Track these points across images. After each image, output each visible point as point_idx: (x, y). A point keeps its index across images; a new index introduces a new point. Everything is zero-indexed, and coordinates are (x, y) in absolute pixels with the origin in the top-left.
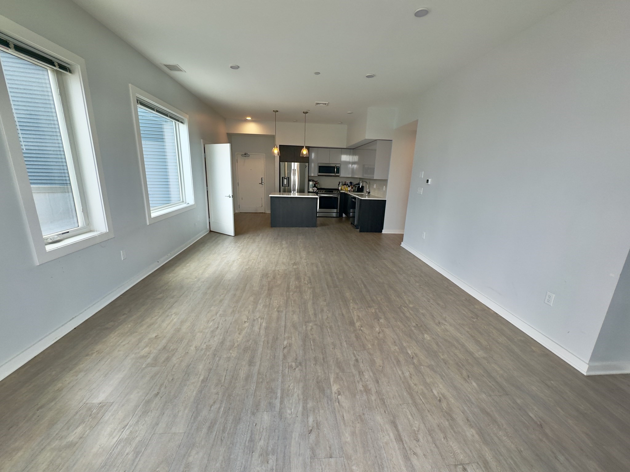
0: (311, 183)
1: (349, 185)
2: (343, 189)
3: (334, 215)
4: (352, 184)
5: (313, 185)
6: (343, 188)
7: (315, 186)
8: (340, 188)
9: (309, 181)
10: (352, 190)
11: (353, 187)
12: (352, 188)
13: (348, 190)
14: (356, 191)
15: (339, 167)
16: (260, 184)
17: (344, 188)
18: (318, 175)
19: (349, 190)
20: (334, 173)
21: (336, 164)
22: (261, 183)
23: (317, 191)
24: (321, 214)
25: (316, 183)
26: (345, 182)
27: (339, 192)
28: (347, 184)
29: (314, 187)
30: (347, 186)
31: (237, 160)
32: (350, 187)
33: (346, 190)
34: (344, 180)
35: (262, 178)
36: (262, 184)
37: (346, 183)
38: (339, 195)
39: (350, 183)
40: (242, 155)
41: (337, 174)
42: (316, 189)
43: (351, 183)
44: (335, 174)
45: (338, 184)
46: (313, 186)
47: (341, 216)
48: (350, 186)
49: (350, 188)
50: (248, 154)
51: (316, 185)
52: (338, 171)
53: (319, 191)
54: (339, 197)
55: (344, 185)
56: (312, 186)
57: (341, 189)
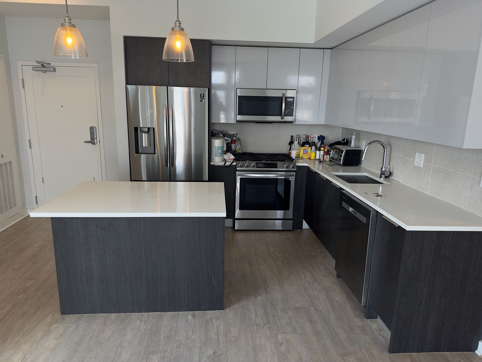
0: (217, 143)
1: (319, 145)
2: (301, 155)
3: (278, 224)
4: (325, 141)
5: (223, 147)
6: (302, 152)
7: (229, 150)
8: (294, 154)
9: (212, 135)
10: (327, 158)
11: (328, 151)
12: (328, 153)
13: (316, 159)
14: (342, 162)
15: (293, 98)
16: (89, 142)
17: (306, 152)
18: (239, 122)
19: (317, 157)
20: (281, 115)
21: (284, 92)
22: (92, 141)
23: (234, 164)
24: (245, 225)
25: (232, 141)
26: (307, 137)
27: (293, 167)
28: (314, 144)
29: (225, 152)
30: (314, 148)
31: (23, 80)
32: (319, 150)
33: (309, 158)
34: (303, 133)
35: (92, 128)
36: (94, 144)
37: (310, 140)
38: (294, 173)
39: (319, 138)
40: (35, 69)
41: (288, 118)
42: (232, 157)
43: (321, 138)
44: (282, 118)
45: (289, 140)
46: (225, 148)
47: (298, 226)
48: (320, 147)
49: (322, 153)
50: (53, 64)
51: (233, 146)
52: (290, 112)
53: (241, 163)
54: (292, 179)
55: (303, 145)
56: (220, 151)
57: (298, 157)
